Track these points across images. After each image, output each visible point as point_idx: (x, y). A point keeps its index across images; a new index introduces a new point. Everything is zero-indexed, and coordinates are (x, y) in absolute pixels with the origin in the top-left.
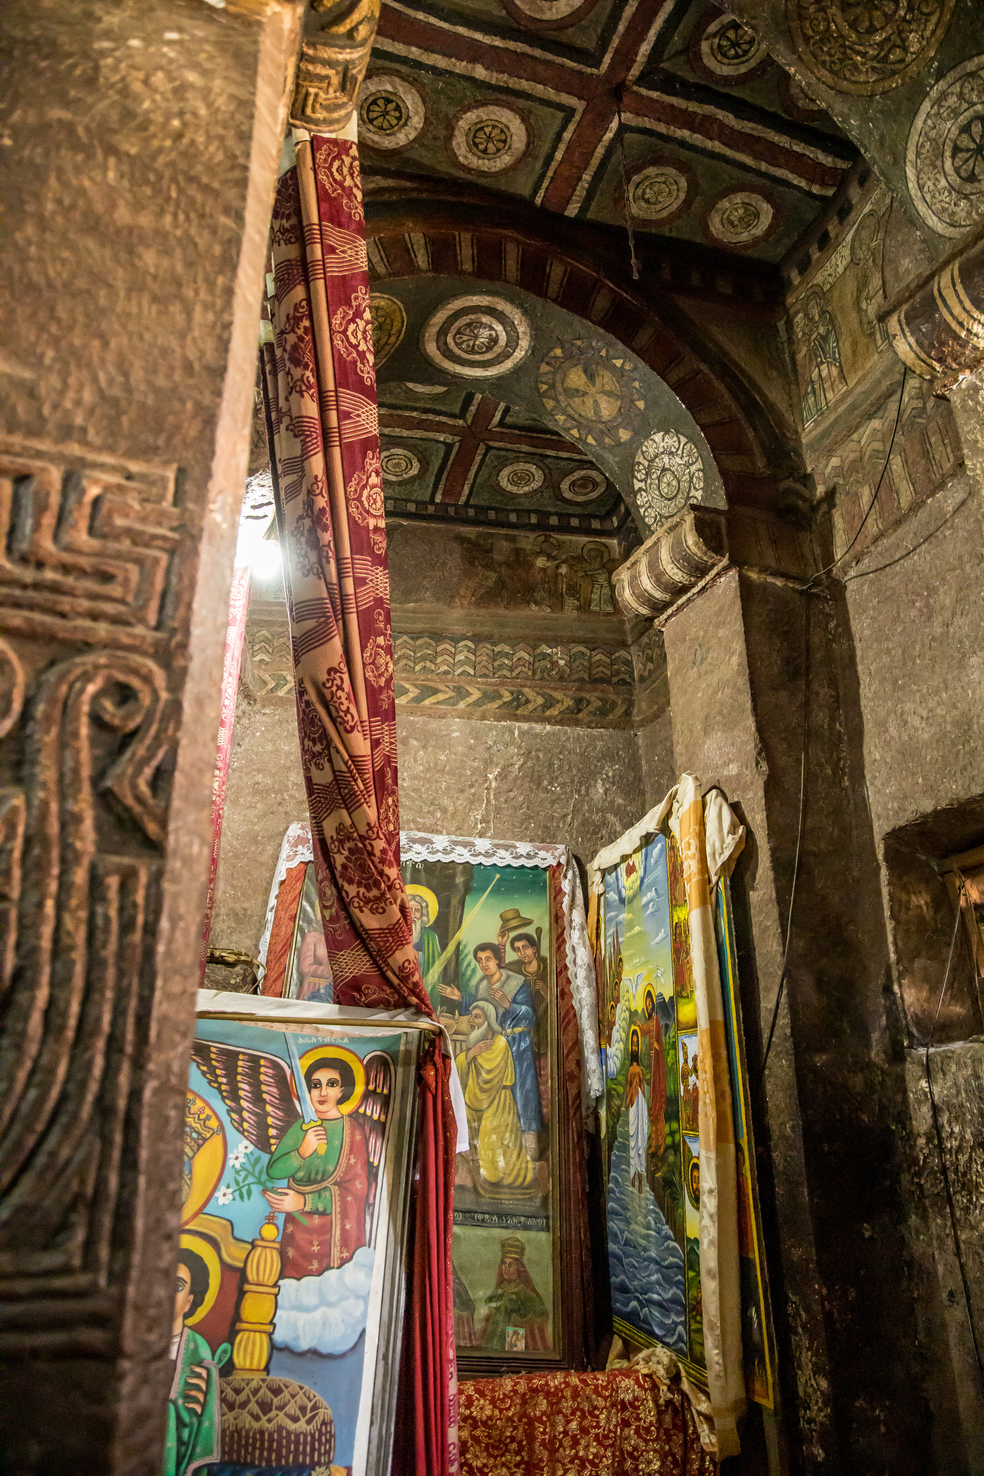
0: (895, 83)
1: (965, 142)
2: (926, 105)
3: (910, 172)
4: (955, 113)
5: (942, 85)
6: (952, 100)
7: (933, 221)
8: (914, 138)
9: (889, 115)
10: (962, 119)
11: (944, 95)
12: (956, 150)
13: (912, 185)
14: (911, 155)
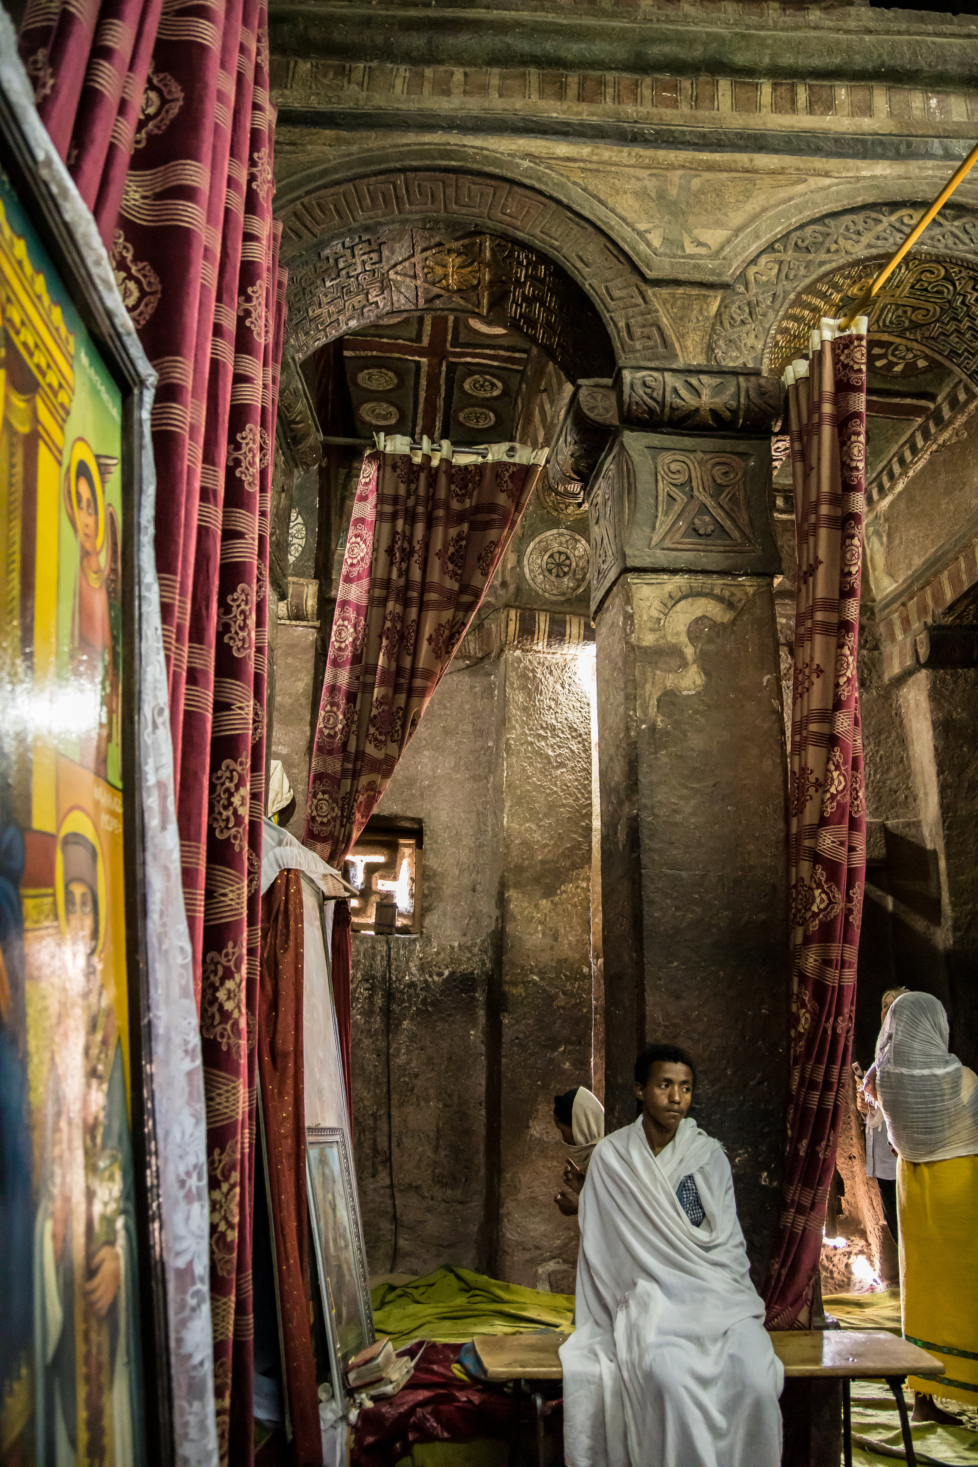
0: (555, 514)
1: (557, 556)
2: (555, 531)
3: (532, 545)
4: (561, 544)
5: (565, 531)
6: (563, 539)
7: (526, 570)
8: (543, 536)
9: (542, 520)
10: (562, 549)
11: (562, 535)
12: (551, 556)
13: (529, 550)
14: (537, 540)
